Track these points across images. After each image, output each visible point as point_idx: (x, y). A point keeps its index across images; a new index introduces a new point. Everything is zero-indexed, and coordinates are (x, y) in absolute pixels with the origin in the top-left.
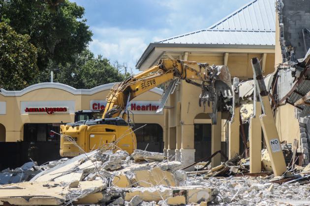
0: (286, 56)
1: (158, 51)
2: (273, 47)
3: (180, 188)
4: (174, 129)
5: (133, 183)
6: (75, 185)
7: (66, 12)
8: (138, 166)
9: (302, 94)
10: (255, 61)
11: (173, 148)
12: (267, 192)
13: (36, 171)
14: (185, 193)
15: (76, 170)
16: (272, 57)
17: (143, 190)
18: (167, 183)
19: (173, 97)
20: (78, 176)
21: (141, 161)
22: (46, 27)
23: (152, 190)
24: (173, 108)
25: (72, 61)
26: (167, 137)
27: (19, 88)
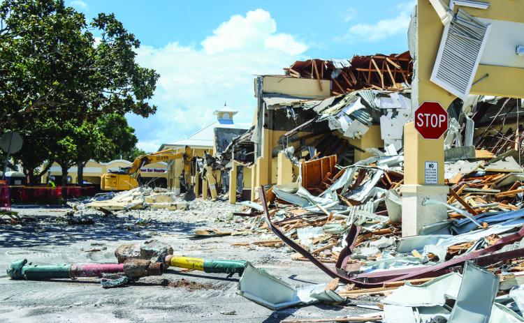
0: (218, 150)
1: (165, 147)
2: (212, 147)
3: (174, 203)
4: (172, 180)
5: (154, 201)
6: (130, 201)
7: (127, 130)
8: (156, 194)
9: (224, 166)
10: (205, 152)
11: (171, 188)
12: (209, 205)
13: (114, 196)
14: (176, 205)
15: (131, 195)
16: (212, 151)
17: (158, 204)
18: (169, 201)
19: (172, 166)
20: (132, 198)
21: (158, 192)
22: (119, 137)
23: (162, 204)
24: (172, 171)
25: (130, 151)
26: (168, 183)
27: (107, 162)
